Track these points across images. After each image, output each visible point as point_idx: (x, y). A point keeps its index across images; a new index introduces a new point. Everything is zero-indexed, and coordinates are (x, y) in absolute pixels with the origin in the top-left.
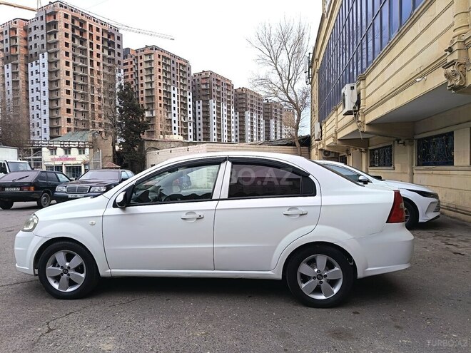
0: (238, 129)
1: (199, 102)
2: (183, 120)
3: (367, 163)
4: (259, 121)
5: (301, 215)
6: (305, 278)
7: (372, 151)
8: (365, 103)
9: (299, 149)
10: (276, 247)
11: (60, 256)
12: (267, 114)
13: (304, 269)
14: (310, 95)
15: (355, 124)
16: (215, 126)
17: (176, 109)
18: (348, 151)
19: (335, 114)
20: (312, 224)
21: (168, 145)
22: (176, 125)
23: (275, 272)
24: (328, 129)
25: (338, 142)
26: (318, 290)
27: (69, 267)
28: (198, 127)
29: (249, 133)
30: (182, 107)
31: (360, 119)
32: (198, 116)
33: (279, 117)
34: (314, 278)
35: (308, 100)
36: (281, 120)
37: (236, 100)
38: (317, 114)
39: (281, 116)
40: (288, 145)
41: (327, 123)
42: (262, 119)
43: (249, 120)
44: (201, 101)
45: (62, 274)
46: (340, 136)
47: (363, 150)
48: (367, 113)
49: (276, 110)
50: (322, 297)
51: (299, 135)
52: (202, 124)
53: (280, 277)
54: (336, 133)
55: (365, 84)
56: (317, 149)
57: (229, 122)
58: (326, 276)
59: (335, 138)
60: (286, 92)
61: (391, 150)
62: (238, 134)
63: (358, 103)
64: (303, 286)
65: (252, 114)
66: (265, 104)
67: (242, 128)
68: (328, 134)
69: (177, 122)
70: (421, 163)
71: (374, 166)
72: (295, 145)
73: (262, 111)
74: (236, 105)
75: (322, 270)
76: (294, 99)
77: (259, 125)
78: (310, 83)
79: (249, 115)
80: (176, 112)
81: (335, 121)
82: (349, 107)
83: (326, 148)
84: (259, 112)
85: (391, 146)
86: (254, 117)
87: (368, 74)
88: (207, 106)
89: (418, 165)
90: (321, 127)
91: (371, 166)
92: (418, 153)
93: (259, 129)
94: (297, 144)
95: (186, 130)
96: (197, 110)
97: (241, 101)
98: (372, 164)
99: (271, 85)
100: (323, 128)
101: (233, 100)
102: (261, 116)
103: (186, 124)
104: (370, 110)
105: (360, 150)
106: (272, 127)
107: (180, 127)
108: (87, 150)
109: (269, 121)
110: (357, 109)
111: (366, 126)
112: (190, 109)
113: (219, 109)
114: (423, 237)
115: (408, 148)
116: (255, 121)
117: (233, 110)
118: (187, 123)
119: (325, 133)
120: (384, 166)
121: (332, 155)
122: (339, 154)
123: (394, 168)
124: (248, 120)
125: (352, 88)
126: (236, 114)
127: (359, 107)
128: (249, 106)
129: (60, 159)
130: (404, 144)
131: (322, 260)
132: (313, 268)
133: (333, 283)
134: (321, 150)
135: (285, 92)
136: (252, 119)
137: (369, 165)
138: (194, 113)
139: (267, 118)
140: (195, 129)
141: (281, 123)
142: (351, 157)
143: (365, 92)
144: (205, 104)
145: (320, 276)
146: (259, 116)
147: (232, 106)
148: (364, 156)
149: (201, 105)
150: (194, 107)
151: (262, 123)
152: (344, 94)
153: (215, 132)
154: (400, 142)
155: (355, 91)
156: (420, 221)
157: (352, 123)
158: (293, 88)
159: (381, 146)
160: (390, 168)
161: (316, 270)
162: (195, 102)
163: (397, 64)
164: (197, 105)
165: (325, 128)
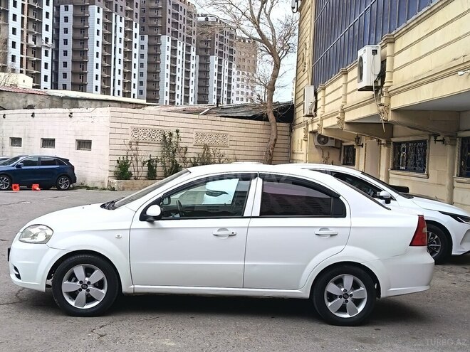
0: (145, 70)
1: (67, 9)
2: (31, 42)
3: (388, 164)
4: (188, 56)
5: (332, 235)
6: (332, 297)
7: (397, 145)
8: (392, 77)
9: (273, 127)
10: (305, 266)
11: (79, 271)
12: (203, 45)
13: (332, 288)
14: (297, 32)
15: (374, 105)
16: (99, 60)
17: (19, 19)
18: (358, 139)
19: (342, 80)
20: (342, 245)
21: (21, 101)
22: (16, 52)
23: (303, 291)
24: (328, 99)
25: (345, 127)
26: (343, 309)
27: (89, 283)
28: (62, 59)
29: (168, 80)
30: (32, 17)
31: (383, 101)
32: (62, 36)
33: (227, 52)
34: (340, 297)
35: (293, 40)
36: (231, 58)
37: (143, 10)
38: (308, 67)
39: (231, 50)
40: (254, 118)
41: (328, 90)
42: (193, 53)
43: (169, 53)
44: (71, 7)
45: (80, 290)
46: (350, 117)
47: (383, 141)
48: (394, 94)
49: (221, 38)
50: (347, 316)
51: (275, 100)
52: (70, 53)
53: (307, 295)
54: (343, 112)
55: (393, 49)
56: (306, 130)
57: (128, 54)
58: (351, 295)
59: (341, 120)
60: (256, 23)
61: (425, 148)
62: (144, 79)
63: (382, 75)
64: (330, 304)
65: (174, 42)
66: (202, 25)
67: (153, 69)
68: (328, 109)
69: (18, 46)
70: (465, 172)
71: (399, 169)
72: (267, 120)
73: (194, 37)
74: (143, 20)
75: (348, 289)
76: (269, 36)
77: (188, 65)
78: (299, 10)
79: (169, 44)
80: (17, 25)
81: (341, 92)
82: (368, 80)
83: (323, 132)
84: (189, 40)
85: (425, 142)
86: (179, 48)
87: (399, 36)
88: (84, 19)
89: (461, 175)
90: (316, 94)
91: (394, 169)
92: (462, 158)
93: (187, 73)
94: (271, 117)
95: (37, 64)
96: (63, 25)
97: (154, 14)
98: (396, 166)
99: (229, 7)
100: (320, 96)
101: (137, 10)
102: (193, 47)
103: (37, 51)
104: (398, 91)
105: (379, 141)
106: (214, 70)
107: (24, 56)
109: (207, 58)
110: (379, 84)
111: (390, 113)
112: (47, 22)
113: (107, 26)
114: (455, 274)
115: (449, 148)
116: (179, 57)
117: (136, 30)
118: (39, 49)
119: (324, 105)
120: (414, 170)
121: (330, 143)
122: (342, 142)
123: (428, 175)
124: (166, 53)
125: (375, 52)
126: (142, 38)
127: (383, 83)
128: (169, 26)
130: (443, 141)
131: (348, 280)
132: (340, 287)
133: (357, 302)
134: (314, 132)
135: (254, 23)
136: (174, 51)
137: (390, 167)
138: (56, 29)
139: (204, 53)
140: (55, 62)
141: (230, 65)
142: (363, 150)
143: (393, 62)
144: (80, 13)
145: (346, 295)
146: (188, 48)
147: (136, 21)
148: (384, 150)
149: (70, 14)
150: (57, 18)
151: (193, 62)
152: (361, 59)
153: (99, 72)
154: (439, 138)
155: (378, 58)
156: (453, 253)
157: (370, 103)
158: (268, 16)
159: (411, 139)
160: (421, 175)
161: (343, 289)
162: (58, 8)
163: (438, 39)
164: (63, 13)
165: (324, 96)
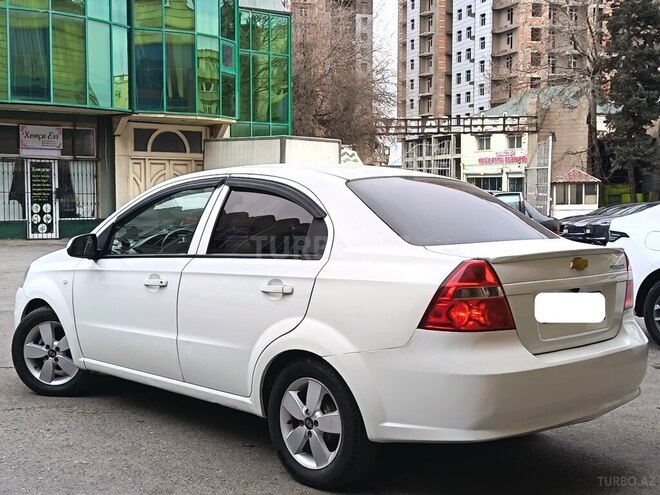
5: (285, 295)
10: (250, 352)
27: (58, 349)
34: (302, 424)
45: (47, 357)
50: (313, 465)
53: (259, 411)
58: (316, 423)
75: (313, 409)
108: (525, 138)
129: (497, 160)
145: (309, 421)
161: (305, 409)
